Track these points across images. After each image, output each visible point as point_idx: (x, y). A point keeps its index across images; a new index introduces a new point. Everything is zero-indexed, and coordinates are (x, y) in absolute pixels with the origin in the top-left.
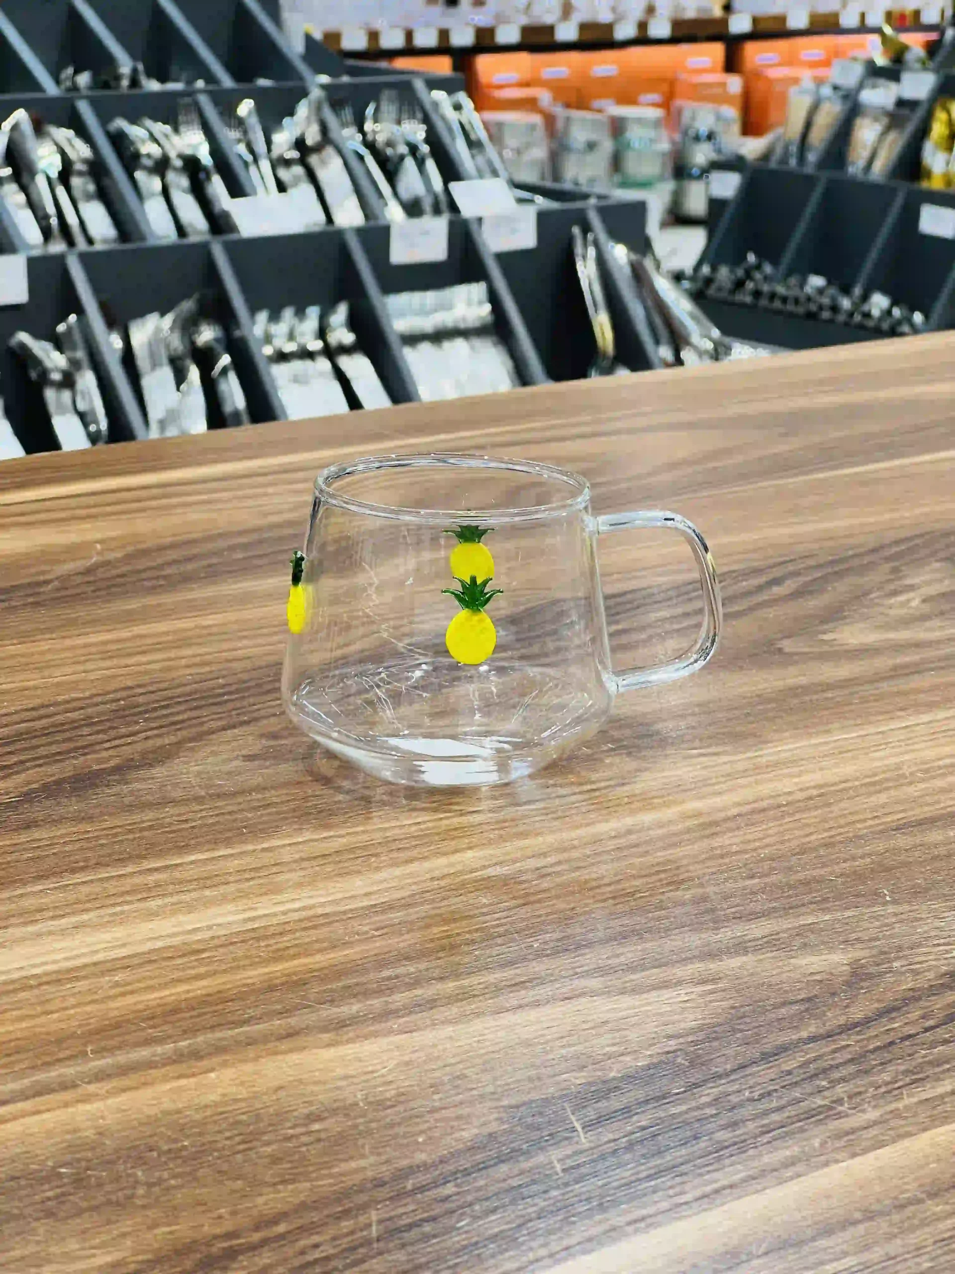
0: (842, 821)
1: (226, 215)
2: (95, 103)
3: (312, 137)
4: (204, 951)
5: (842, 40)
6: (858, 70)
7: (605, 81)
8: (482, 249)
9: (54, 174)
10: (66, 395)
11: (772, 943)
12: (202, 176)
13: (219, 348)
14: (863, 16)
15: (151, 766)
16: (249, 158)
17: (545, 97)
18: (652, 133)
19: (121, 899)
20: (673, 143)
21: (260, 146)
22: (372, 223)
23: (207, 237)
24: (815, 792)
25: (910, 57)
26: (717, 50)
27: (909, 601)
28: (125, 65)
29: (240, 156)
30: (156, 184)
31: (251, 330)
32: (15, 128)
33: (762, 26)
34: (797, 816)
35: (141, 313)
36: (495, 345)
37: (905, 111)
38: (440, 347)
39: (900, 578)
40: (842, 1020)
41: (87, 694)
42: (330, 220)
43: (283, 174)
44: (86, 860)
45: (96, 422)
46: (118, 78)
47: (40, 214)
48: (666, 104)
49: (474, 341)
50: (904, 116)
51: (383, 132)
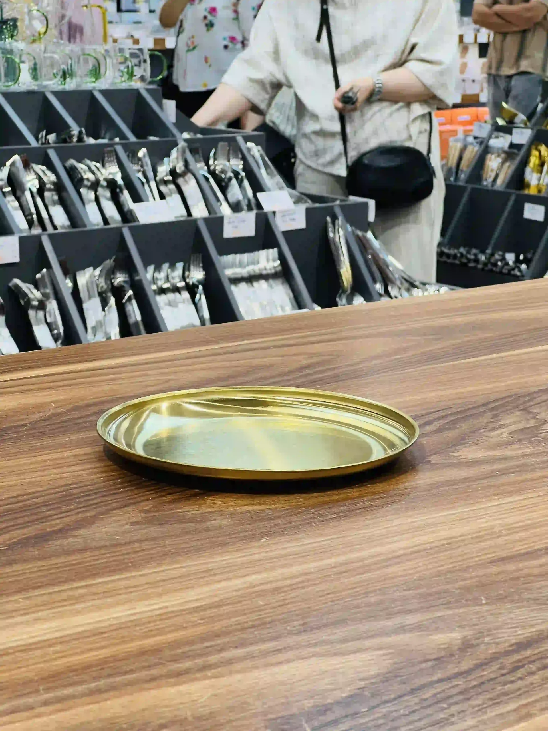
0: (460, 558)
1: (131, 212)
2: (57, 150)
3: (180, 168)
4: (105, 633)
5: (480, 109)
6: (488, 128)
8: (275, 230)
9: (35, 190)
10: (41, 314)
11: (418, 627)
12: (118, 190)
13: (126, 286)
15: (80, 528)
16: (144, 180)
19: (60, 604)
21: (150, 174)
22: (213, 216)
23: (120, 225)
24: (445, 542)
25: (517, 120)
27: (502, 434)
28: (75, 130)
29: (139, 179)
30: (92, 195)
31: (146, 277)
32: (13, 164)
34: (436, 555)
35: (83, 268)
36: (283, 283)
37: (515, 151)
38: (253, 286)
39: (498, 421)
40: (456, 670)
41: (45, 488)
42: (189, 214)
43: (163, 188)
44: (42, 582)
45: (57, 328)
46: (71, 137)
47: (27, 213)
49: (271, 281)
50: (514, 153)
51: (219, 165)
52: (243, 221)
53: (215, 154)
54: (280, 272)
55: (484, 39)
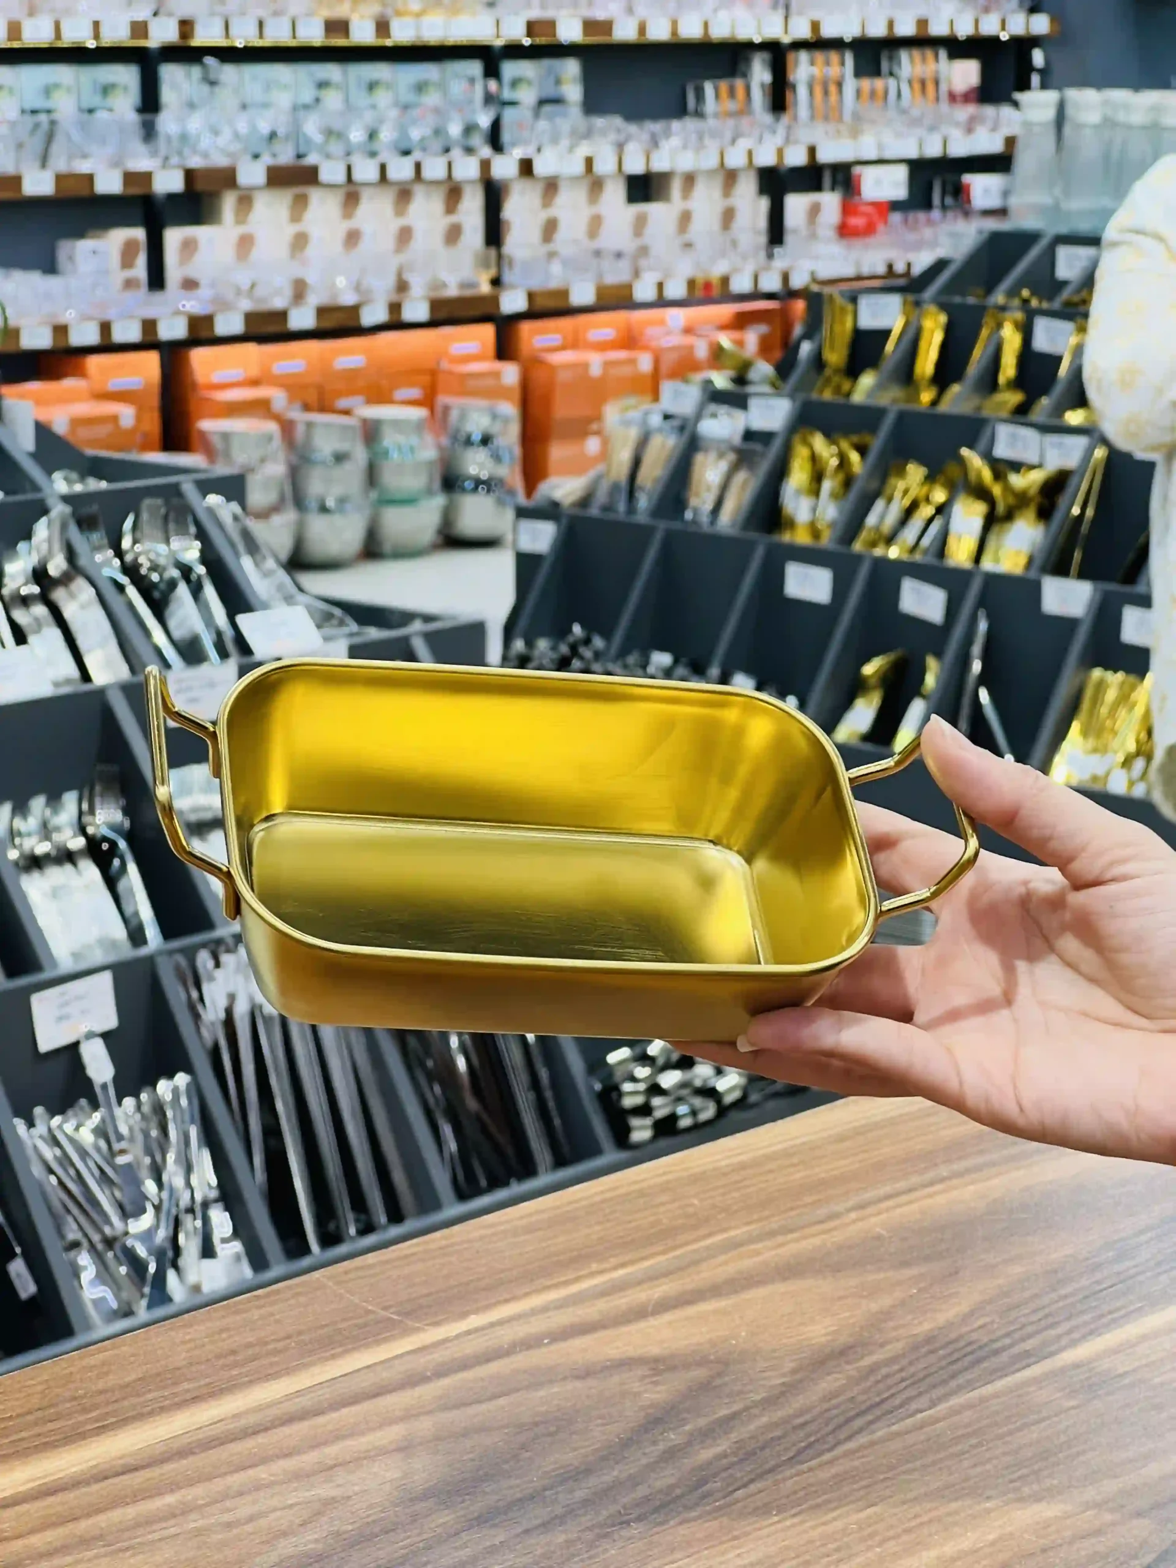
3: (57, 566)
5: (638, 316)
6: (694, 395)
7: (351, 375)
14: (660, 286)
17: (278, 398)
18: (414, 440)
20: (440, 448)
25: (753, 375)
26: (487, 332)
33: (541, 303)
37: (757, 447)
42: (86, 677)
43: (21, 616)
48: (428, 401)
50: (754, 452)
51: (146, 553)
52: (212, 685)
53: (135, 527)
55: (635, 166)
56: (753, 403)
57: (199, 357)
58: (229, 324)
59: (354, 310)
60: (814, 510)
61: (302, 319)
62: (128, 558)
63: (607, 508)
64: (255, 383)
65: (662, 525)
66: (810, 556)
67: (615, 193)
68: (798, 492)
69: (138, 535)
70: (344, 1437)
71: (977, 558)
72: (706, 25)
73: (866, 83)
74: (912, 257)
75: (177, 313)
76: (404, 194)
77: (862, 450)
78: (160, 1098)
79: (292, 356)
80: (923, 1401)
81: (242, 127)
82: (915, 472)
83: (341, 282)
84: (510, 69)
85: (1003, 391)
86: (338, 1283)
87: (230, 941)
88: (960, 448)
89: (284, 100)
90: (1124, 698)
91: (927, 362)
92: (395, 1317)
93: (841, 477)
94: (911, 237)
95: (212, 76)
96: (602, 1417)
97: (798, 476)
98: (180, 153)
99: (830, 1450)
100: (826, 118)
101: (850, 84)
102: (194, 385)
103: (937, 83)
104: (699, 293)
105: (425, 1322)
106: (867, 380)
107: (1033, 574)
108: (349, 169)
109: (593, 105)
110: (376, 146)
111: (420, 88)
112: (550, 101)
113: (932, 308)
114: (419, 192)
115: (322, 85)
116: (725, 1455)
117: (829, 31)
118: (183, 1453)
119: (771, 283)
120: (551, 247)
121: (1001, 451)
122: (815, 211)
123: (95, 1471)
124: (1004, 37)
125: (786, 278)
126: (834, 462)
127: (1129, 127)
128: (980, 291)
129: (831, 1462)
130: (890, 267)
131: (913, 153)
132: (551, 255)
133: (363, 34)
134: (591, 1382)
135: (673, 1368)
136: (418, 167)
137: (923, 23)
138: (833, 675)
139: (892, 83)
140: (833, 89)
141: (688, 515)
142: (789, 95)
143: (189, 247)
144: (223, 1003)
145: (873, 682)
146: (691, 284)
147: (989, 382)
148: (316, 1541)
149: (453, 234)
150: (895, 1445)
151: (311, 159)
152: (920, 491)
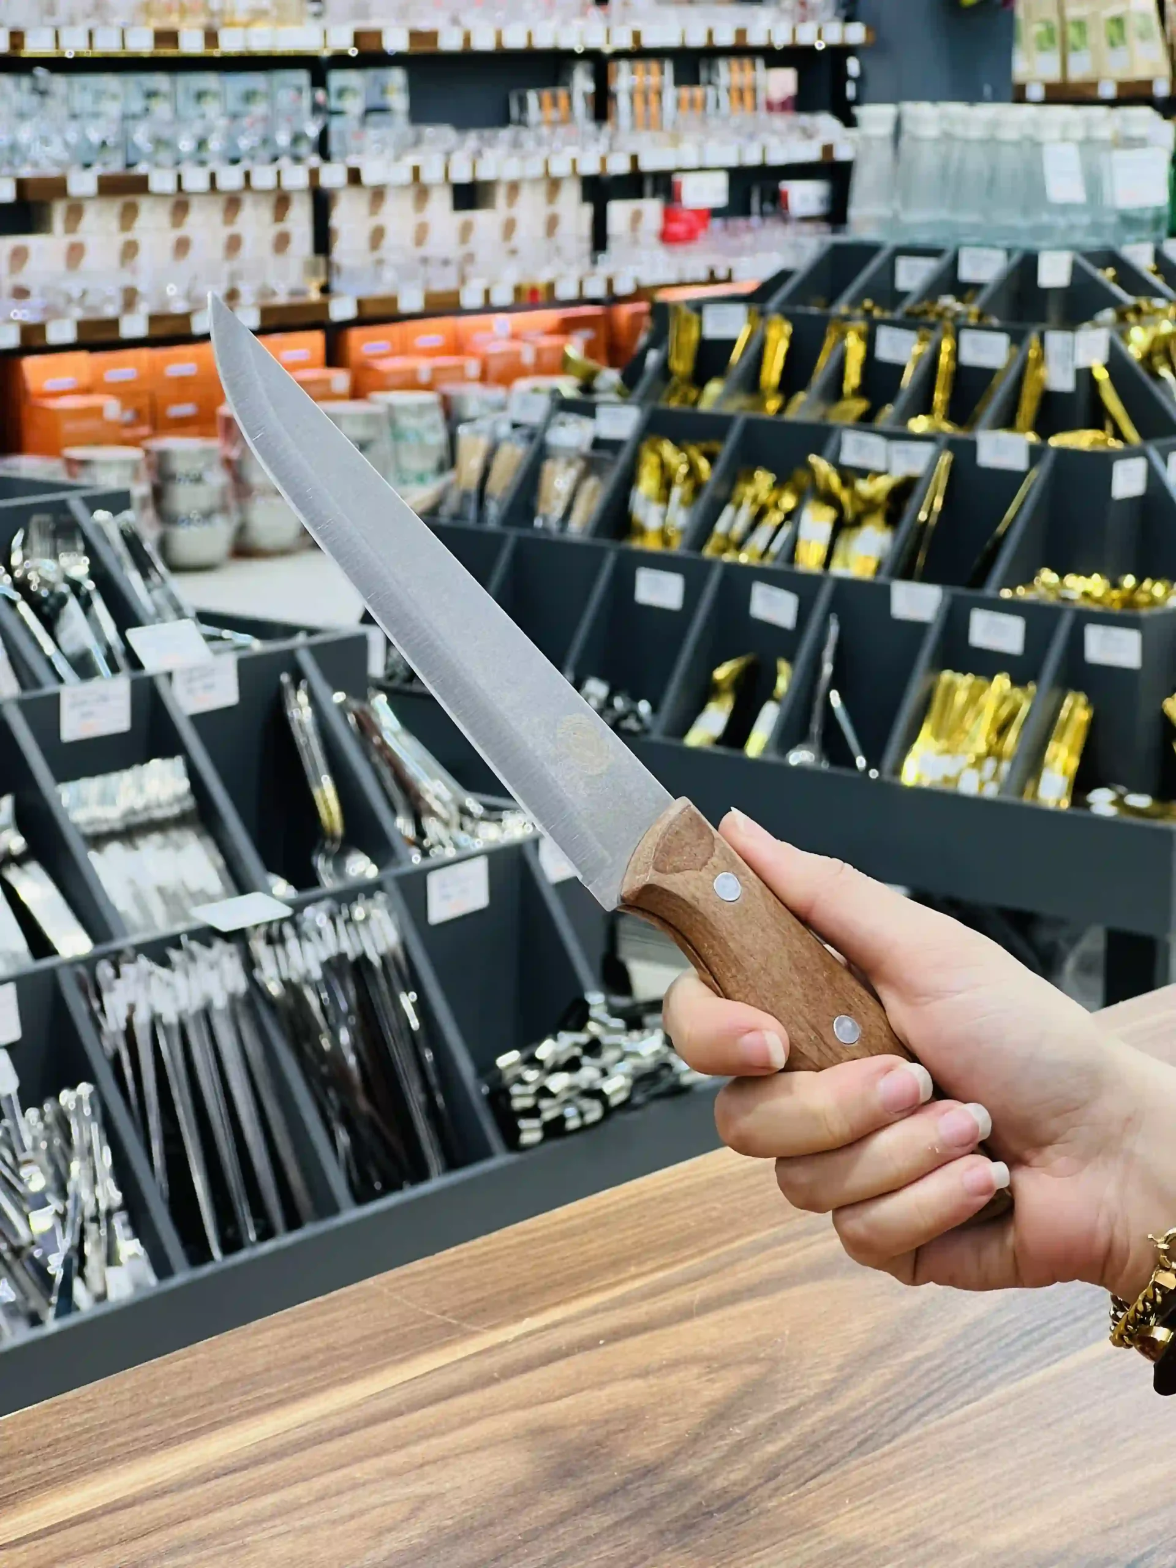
5: (465, 322)
6: (542, 403)
7: (183, 382)
8: (174, 714)
14: (487, 293)
17: (110, 405)
22: (33, 694)
25: (600, 383)
26: (315, 340)
33: (370, 311)
36: (199, 836)
37: (606, 455)
38: (136, 848)
49: (175, 835)
50: (603, 460)
51: (37, 569)
52: (104, 699)
53: (24, 544)
54: (191, 812)
55: (462, 174)
56: (601, 411)
57: (31, 365)
58: (61, 332)
59: (186, 318)
60: (664, 516)
61: (134, 326)
62: (18, 574)
63: (457, 516)
64: (86, 391)
65: (513, 534)
66: (661, 562)
67: (441, 200)
68: (648, 499)
69: (28, 551)
70: (428, 1437)
71: (827, 563)
72: (530, 36)
73: (685, 92)
74: (733, 262)
75: (10, 321)
76: (233, 203)
77: (711, 458)
78: (64, 1109)
79: (122, 364)
80: (971, 1393)
81: (72, 136)
82: (763, 479)
83: (172, 290)
84: (337, 79)
85: (847, 399)
86: (394, 1290)
87: (130, 953)
88: (808, 454)
89: (113, 109)
90: (973, 700)
91: (773, 371)
92: (454, 1322)
93: (689, 485)
94: (734, 243)
95: (42, 86)
96: (665, 1414)
97: (648, 483)
98: (10, 163)
99: (889, 1441)
100: (648, 126)
101: (670, 93)
102: (26, 392)
103: (754, 90)
104: (526, 299)
105: (485, 1326)
106: (714, 388)
107: (882, 578)
108: (179, 178)
109: (419, 114)
110: (204, 155)
111: (249, 97)
112: (376, 111)
113: (776, 318)
114: (248, 201)
115: (151, 95)
116: (790, 1448)
117: (650, 41)
118: (278, 1454)
119: (596, 289)
120: (377, 255)
121: (849, 458)
122: (637, 217)
123: (196, 1474)
124: (820, 46)
125: (610, 283)
126: (683, 469)
127: (967, 141)
128: (822, 301)
129: (890, 1454)
130: (712, 273)
131: (732, 161)
132: (380, 262)
133: (192, 44)
134: (652, 1380)
135: (725, 1366)
136: (247, 176)
137: (741, 33)
138: (688, 678)
139: (710, 91)
140: (653, 98)
141: (538, 522)
142: (610, 105)
143: (19, 256)
144: (123, 1013)
145: (726, 685)
146: (518, 290)
147: (834, 391)
148: (420, 1536)
149: (282, 242)
150: (951, 1435)
151: (141, 169)
152: (770, 496)
